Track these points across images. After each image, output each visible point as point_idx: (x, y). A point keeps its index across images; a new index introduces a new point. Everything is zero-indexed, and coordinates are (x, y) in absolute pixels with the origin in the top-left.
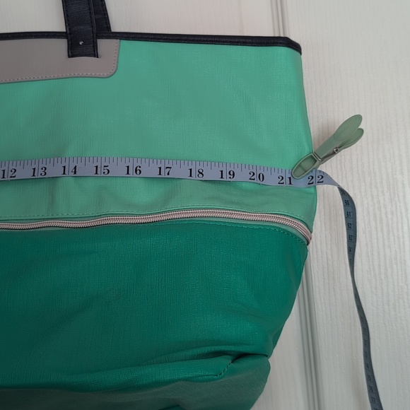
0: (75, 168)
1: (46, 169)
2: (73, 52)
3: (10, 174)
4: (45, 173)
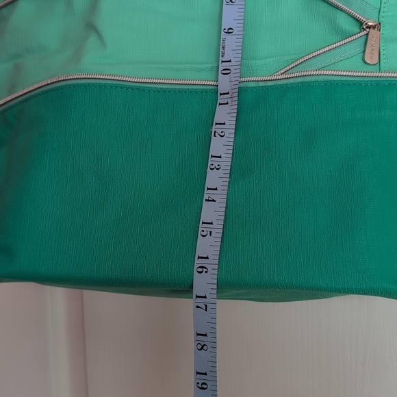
1: (218, 169)
3: (219, 131)
4: (212, 169)
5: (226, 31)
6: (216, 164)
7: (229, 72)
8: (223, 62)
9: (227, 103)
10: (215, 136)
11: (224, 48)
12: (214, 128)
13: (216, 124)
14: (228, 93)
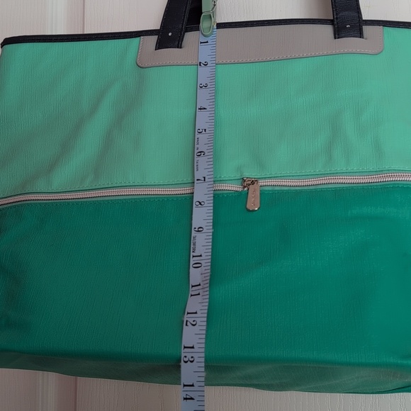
0: (192, 399)
1: (192, 362)
2: (338, 34)
3: (191, 320)
4: (186, 362)
5: (197, 230)
6: (189, 356)
7: (200, 265)
8: (193, 256)
9: (199, 294)
10: (186, 325)
11: (194, 244)
12: (186, 317)
13: (188, 313)
14: (200, 285)
